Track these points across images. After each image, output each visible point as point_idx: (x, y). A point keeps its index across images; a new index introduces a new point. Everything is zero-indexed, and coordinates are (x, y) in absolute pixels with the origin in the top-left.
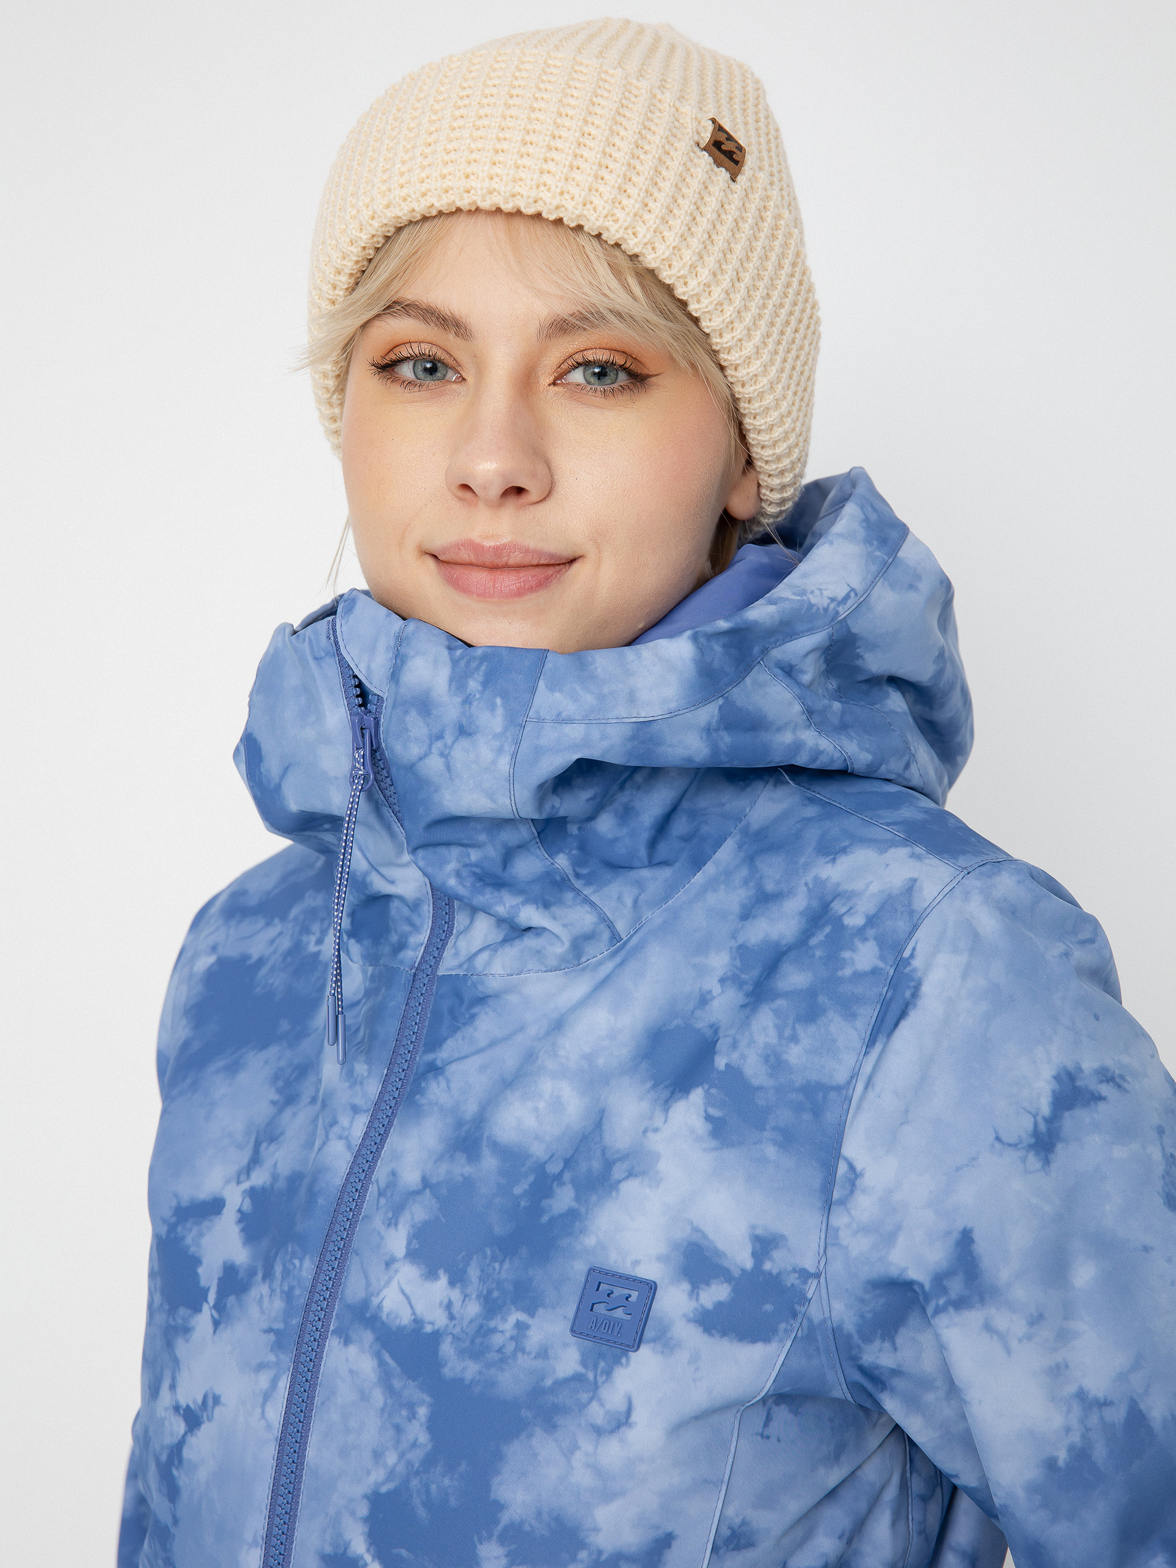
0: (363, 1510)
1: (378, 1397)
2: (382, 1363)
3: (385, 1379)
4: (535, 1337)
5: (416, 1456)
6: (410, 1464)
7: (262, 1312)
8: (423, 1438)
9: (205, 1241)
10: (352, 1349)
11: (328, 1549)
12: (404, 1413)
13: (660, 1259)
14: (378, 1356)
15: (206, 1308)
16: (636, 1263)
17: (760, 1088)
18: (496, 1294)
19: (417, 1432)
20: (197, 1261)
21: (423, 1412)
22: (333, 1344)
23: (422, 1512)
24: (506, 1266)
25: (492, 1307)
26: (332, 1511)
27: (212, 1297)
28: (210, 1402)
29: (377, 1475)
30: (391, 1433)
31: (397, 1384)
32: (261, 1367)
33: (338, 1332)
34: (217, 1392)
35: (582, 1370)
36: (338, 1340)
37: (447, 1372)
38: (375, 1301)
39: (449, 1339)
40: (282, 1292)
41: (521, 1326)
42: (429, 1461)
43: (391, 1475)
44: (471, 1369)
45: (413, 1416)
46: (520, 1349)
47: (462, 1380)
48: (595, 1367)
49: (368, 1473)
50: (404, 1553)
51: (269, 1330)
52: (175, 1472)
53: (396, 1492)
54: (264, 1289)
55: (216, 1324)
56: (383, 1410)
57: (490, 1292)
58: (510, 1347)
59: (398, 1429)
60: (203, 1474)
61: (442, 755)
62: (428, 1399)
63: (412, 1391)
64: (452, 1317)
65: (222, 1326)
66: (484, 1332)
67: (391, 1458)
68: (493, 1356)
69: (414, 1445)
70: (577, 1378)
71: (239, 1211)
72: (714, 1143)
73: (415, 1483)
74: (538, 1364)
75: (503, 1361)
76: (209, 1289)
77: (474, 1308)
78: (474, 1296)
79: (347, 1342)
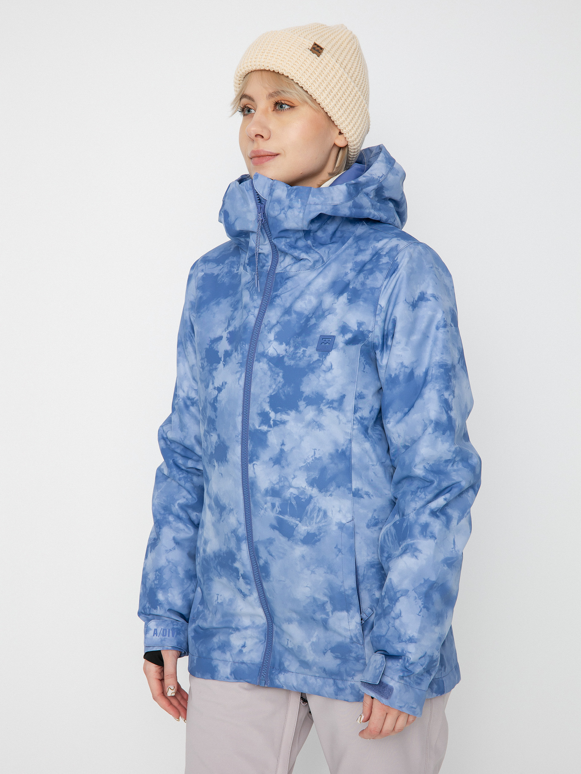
0: (268, 400)
1: (269, 373)
2: (269, 365)
3: (270, 369)
4: (308, 353)
5: (280, 385)
6: (279, 387)
7: (236, 359)
8: (282, 380)
9: (219, 347)
10: (261, 364)
11: (259, 412)
12: (276, 376)
13: (335, 331)
15: (221, 362)
16: (330, 333)
19: (280, 379)
20: (217, 352)
21: (281, 374)
22: (256, 363)
23: (283, 397)
24: (299, 338)
25: (296, 348)
26: (259, 403)
27: (222, 359)
28: (224, 384)
29: (271, 391)
30: (273, 380)
31: (274, 369)
32: (237, 372)
33: (257, 360)
34: (226, 381)
35: (319, 358)
37: (286, 364)
38: (266, 351)
39: (286, 357)
41: (304, 351)
42: (284, 386)
43: (274, 390)
44: (292, 362)
45: (279, 375)
46: (304, 356)
47: (290, 365)
48: (322, 357)
49: (268, 391)
50: (280, 408)
51: (238, 363)
52: (216, 404)
53: (276, 394)
54: (236, 354)
55: (224, 365)
56: (270, 376)
57: (296, 345)
58: (302, 356)
59: (275, 379)
60: (223, 403)
61: (284, 213)
62: (282, 371)
63: (277, 370)
64: (287, 352)
65: (226, 365)
66: (295, 353)
67: (274, 386)
68: (298, 359)
69: (280, 382)
70: (318, 360)
71: (227, 337)
73: (281, 391)
74: (309, 358)
75: (300, 359)
76: (221, 357)
77: (292, 349)
78: (292, 346)
79: (259, 362)
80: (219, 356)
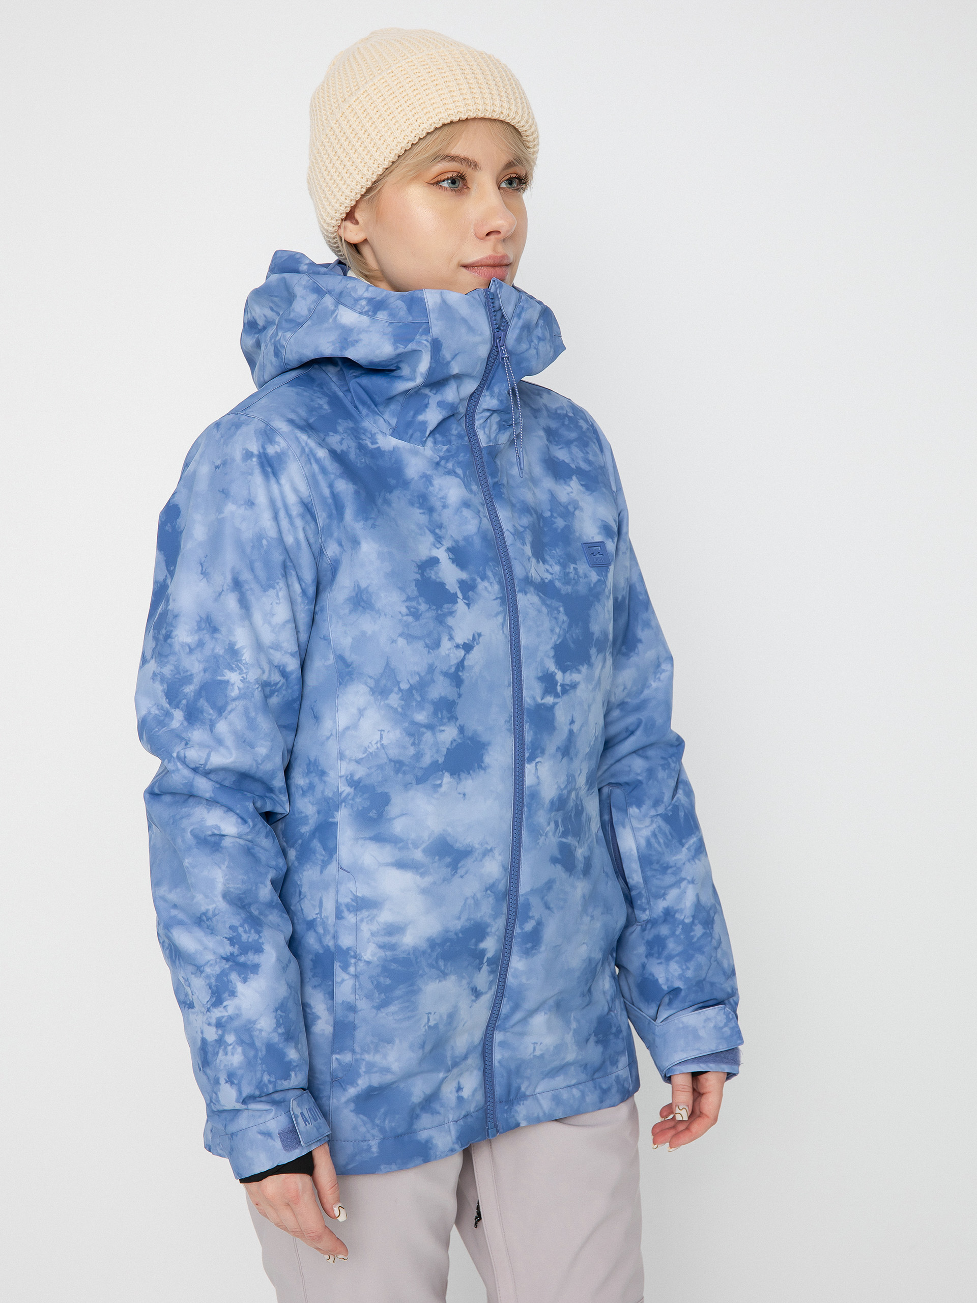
0: (552, 653)
1: (544, 610)
2: (540, 597)
3: (544, 602)
4: (581, 571)
5: (565, 626)
6: (564, 629)
7: (489, 592)
8: (565, 618)
9: (440, 575)
10: (529, 595)
11: (540, 674)
12: (556, 612)
13: (598, 534)
14: (538, 595)
15: (459, 600)
16: (593, 537)
17: (590, 471)
18: (561, 560)
19: (563, 617)
20: (442, 585)
21: (561, 609)
22: (520, 596)
23: (572, 645)
24: (558, 550)
25: (564, 566)
26: (538, 659)
27: (460, 595)
28: (477, 637)
29: (555, 638)
30: (554, 621)
31: (549, 602)
32: (497, 614)
33: (520, 591)
34: (479, 632)
35: (599, 578)
36: (521, 594)
37: (563, 592)
38: (530, 575)
39: (557, 581)
40: (497, 582)
41: (575, 569)
42: (570, 626)
43: (559, 636)
44: (569, 589)
45: (559, 612)
46: (579, 577)
47: (568, 594)
48: (602, 574)
49: (551, 638)
50: (569, 663)
51: (497, 598)
52: (460, 674)
53: (563, 641)
54: (486, 584)
55: (468, 605)
56: (548, 614)
57: (559, 561)
58: (576, 577)
59: (556, 618)
60: (477, 669)
61: (535, 348)
62: (561, 604)
63: (555, 603)
64: (552, 574)
65: (471, 605)
66: (567, 574)
67: (557, 630)
68: (573, 582)
69: (563, 622)
70: (599, 581)
71: (449, 558)
72: (589, 492)
73: (568, 636)
74: (586, 580)
75: (577, 583)
76: (456, 593)
77: (557, 568)
78: (554, 564)
79: (526, 593)
80: (450, 592)
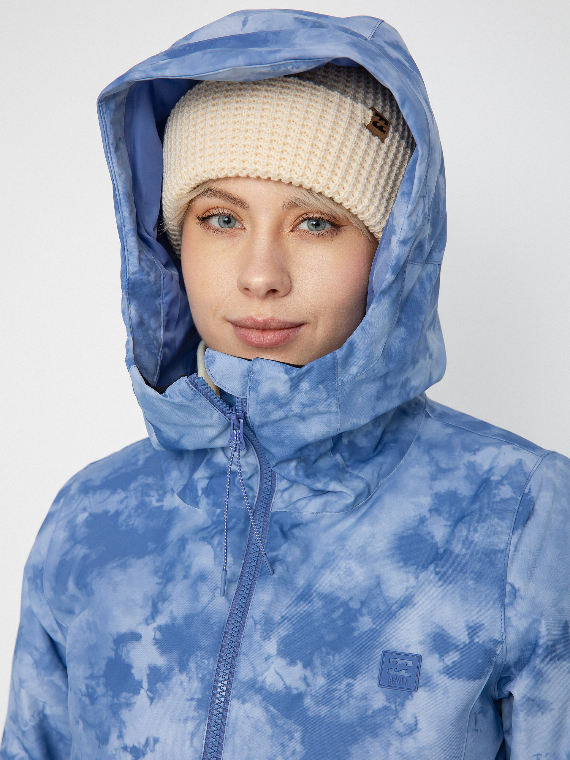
1: (268, 730)
2: (268, 711)
3: (272, 719)
4: (358, 690)
7: (184, 689)
8: (299, 748)
9: (133, 655)
10: (248, 706)
12: (286, 737)
13: (421, 642)
14: (266, 708)
15: (142, 691)
16: (408, 646)
18: (334, 673)
19: (295, 746)
20: (129, 667)
21: (297, 735)
22: (234, 704)
24: (337, 657)
27: (145, 685)
28: (152, 742)
30: (279, 748)
31: (279, 722)
32: (187, 720)
33: (237, 697)
34: (156, 736)
35: (387, 704)
36: (237, 701)
37: (310, 713)
38: (260, 679)
39: (309, 697)
40: (198, 678)
41: (350, 686)
44: (324, 710)
45: (292, 738)
46: (350, 696)
47: (319, 716)
48: (395, 702)
51: (192, 699)
54: (183, 677)
55: (152, 699)
56: (272, 736)
57: (329, 672)
58: (345, 697)
59: (283, 745)
62: (300, 728)
63: (290, 725)
64: (308, 685)
65: (156, 700)
66: (329, 691)
68: (335, 702)
69: (294, 753)
71: (154, 639)
74: (362, 703)
75: (342, 703)
76: (142, 680)
77: (321, 681)
78: (320, 673)
79: (244, 701)
80: (134, 678)
